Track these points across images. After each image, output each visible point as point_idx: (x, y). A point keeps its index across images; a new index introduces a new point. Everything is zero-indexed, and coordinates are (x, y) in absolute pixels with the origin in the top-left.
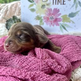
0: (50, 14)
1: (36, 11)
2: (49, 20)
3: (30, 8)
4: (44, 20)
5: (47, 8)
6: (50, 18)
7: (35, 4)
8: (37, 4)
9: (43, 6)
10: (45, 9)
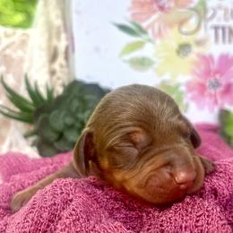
0: (208, 73)
1: (156, 66)
2: (206, 94)
3: (127, 57)
4: (190, 95)
5: (198, 55)
6: (207, 84)
7: (150, 40)
8: (158, 42)
9: (183, 49)
10: (193, 56)
